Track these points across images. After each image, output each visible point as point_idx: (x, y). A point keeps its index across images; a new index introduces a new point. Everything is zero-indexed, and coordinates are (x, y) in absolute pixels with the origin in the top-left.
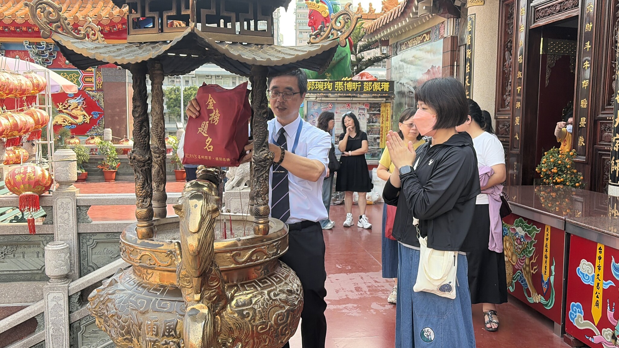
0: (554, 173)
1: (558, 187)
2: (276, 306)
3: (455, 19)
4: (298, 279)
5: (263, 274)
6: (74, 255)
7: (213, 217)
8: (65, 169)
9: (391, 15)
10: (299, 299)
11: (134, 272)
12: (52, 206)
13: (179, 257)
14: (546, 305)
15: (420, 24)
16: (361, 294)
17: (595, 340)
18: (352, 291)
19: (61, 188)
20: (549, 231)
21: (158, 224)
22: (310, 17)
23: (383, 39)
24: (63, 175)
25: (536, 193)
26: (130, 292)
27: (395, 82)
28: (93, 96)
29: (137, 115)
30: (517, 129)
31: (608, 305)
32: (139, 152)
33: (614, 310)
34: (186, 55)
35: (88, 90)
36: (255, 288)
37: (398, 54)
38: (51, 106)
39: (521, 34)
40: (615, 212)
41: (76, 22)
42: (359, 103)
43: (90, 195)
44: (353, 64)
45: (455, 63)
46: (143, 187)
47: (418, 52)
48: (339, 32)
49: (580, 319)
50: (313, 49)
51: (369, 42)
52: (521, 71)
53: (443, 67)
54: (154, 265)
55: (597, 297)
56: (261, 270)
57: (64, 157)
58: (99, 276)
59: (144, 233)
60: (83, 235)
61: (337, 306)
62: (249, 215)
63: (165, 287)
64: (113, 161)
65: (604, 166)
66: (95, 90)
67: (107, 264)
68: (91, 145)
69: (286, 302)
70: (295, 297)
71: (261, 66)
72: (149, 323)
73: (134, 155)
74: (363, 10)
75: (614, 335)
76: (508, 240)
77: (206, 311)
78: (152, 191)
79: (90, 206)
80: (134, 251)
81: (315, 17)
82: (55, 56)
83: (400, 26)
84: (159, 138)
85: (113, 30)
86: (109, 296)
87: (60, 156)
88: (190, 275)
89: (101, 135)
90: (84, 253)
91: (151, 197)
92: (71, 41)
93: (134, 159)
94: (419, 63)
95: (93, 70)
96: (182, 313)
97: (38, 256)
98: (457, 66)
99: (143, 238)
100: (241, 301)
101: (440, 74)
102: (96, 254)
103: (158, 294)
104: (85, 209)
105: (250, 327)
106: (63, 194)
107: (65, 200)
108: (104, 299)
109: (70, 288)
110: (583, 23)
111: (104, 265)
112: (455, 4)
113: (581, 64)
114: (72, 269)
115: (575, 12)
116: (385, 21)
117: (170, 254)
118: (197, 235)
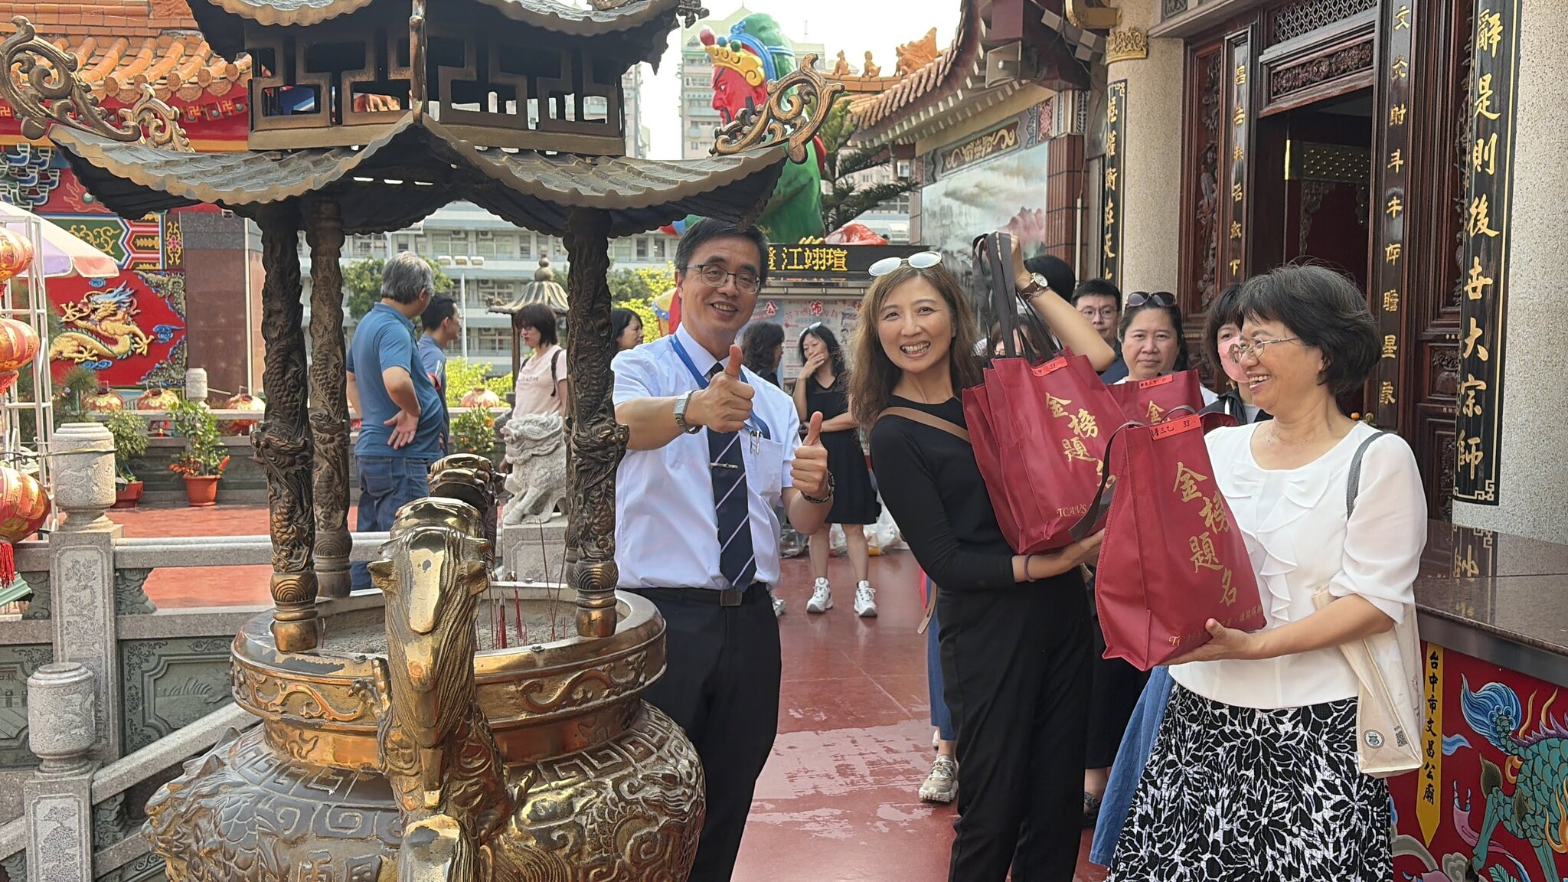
2: (636, 817)
3: (1077, 92)
4: (691, 746)
5: (602, 737)
6: (107, 698)
8: (83, 474)
9: (920, 82)
10: (694, 798)
11: (268, 737)
12: (48, 572)
13: (385, 696)
15: (990, 104)
16: (852, 782)
18: (828, 776)
19: (72, 525)
21: (328, 613)
22: (716, 86)
23: (901, 143)
24: (79, 490)
26: (257, 788)
28: (158, 286)
29: (275, 335)
31: (1456, 795)
32: (280, 429)
33: (1468, 807)
35: (144, 271)
36: (581, 771)
37: (938, 178)
38: (44, 311)
39: (1239, 130)
40: (1469, 567)
41: (112, 95)
42: (844, 301)
43: (151, 540)
44: (826, 203)
45: (1079, 201)
46: (290, 519)
47: (989, 173)
48: (787, 127)
50: (723, 168)
51: (864, 149)
52: (1239, 221)
53: (1048, 212)
54: (320, 717)
55: (1429, 776)
56: (595, 727)
57: (82, 444)
58: (175, 750)
59: (291, 636)
60: (131, 644)
61: (791, 814)
62: (564, 586)
63: (349, 775)
64: (210, 452)
65: (1440, 454)
66: (164, 270)
67: (196, 719)
68: (151, 412)
69: (660, 806)
70: (684, 793)
71: (592, 210)
72: (308, 867)
73: (267, 436)
74: (849, 68)
77: (454, 833)
78: (312, 528)
79: (151, 569)
80: (269, 683)
81: (728, 86)
82: (54, 182)
83: (942, 110)
84: (332, 393)
85: (211, 115)
86: (203, 802)
87: (70, 441)
88: (413, 743)
89: (178, 386)
90: (133, 691)
91: (311, 545)
92: (101, 145)
93: (267, 446)
94: (991, 200)
95: (159, 217)
96: (394, 841)
97: (9, 704)
98: (1083, 208)
99: (291, 649)
100: (544, 807)
101: (1041, 228)
102: (167, 693)
103: (331, 792)
104: (138, 577)
105: (569, 873)
106: (79, 540)
107: (83, 556)
108: (188, 810)
109: (95, 784)
110: (1384, 105)
111: (187, 721)
112: (1077, 55)
113: (1381, 204)
114: (101, 733)
115: (1364, 78)
116: (905, 96)
117: (362, 688)
118: (431, 639)
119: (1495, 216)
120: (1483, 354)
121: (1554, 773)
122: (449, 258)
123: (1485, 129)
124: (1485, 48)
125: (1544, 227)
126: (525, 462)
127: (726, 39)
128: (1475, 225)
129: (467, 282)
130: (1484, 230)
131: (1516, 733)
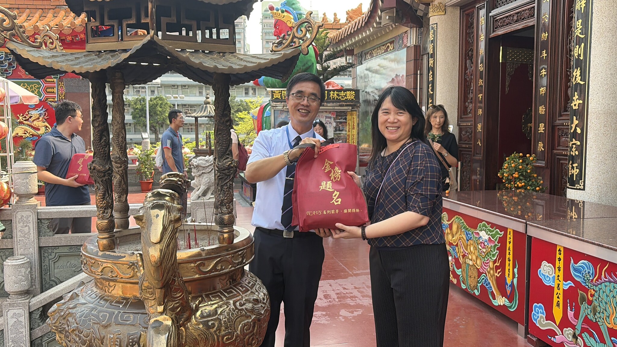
0: (515, 178)
1: (520, 191)
2: (242, 316)
3: (417, 28)
4: (265, 287)
5: (229, 284)
6: (35, 270)
7: (176, 227)
8: (25, 181)
9: (356, 25)
10: (266, 308)
11: (96, 284)
12: (11, 220)
13: (142, 268)
14: (510, 307)
15: (384, 33)
16: (330, 301)
17: (557, 339)
19: (21, 201)
20: (512, 234)
21: (120, 236)
22: (275, 27)
23: (348, 49)
24: (23, 188)
25: (498, 198)
26: (92, 305)
27: (361, 91)
29: (97, 125)
30: (479, 136)
31: (569, 305)
32: (99, 162)
33: (574, 310)
34: (147, 64)
35: (50, 101)
36: (221, 298)
37: (363, 63)
38: (10, 117)
39: (482, 43)
40: (573, 215)
41: (36, 32)
42: (326, 112)
44: (319, 73)
45: (419, 71)
46: (103, 198)
47: (383, 60)
48: (300, 40)
49: (542, 319)
50: (275, 57)
51: (334, 51)
52: (482, 79)
53: (406, 76)
54: (116, 277)
55: (558, 297)
56: (226, 280)
57: (24, 169)
58: (62, 290)
59: (104, 244)
60: (45, 248)
62: (213, 224)
63: (128, 300)
65: (562, 171)
67: (70, 278)
69: (252, 311)
70: (262, 306)
71: (223, 74)
72: (112, 336)
73: (94, 165)
74: (328, 19)
75: (574, 334)
76: (472, 244)
77: (169, 323)
78: (112, 202)
80: (96, 263)
81: (280, 26)
82: (14, 66)
83: (364, 36)
84: (121, 148)
85: (76, 39)
86: (70, 311)
87: (19, 168)
88: (153, 287)
90: (46, 267)
91: (112, 208)
92: (26, 49)
93: (94, 169)
94: (384, 71)
95: (55, 80)
96: (146, 326)
98: (420, 74)
99: (104, 250)
100: (205, 312)
101: (404, 82)
102: (59, 268)
103: (121, 306)
104: (47, 222)
105: (216, 338)
106: (23, 207)
107: (25, 214)
108: (64, 314)
109: (31, 304)
110: (539, 33)
111: (67, 279)
112: (418, 14)
113: (538, 72)
114: (33, 284)
115: (531, 22)
116: (350, 30)
117: (133, 265)
118: (159, 245)
119: (583, 76)
120: (579, 131)
121: (607, 296)
122: (171, 96)
123: (579, 41)
124: (579, 9)
125: (603, 80)
126: (200, 176)
127: (279, 8)
128: (575, 80)
129: (178, 105)
130: (579, 81)
131: (592, 280)
